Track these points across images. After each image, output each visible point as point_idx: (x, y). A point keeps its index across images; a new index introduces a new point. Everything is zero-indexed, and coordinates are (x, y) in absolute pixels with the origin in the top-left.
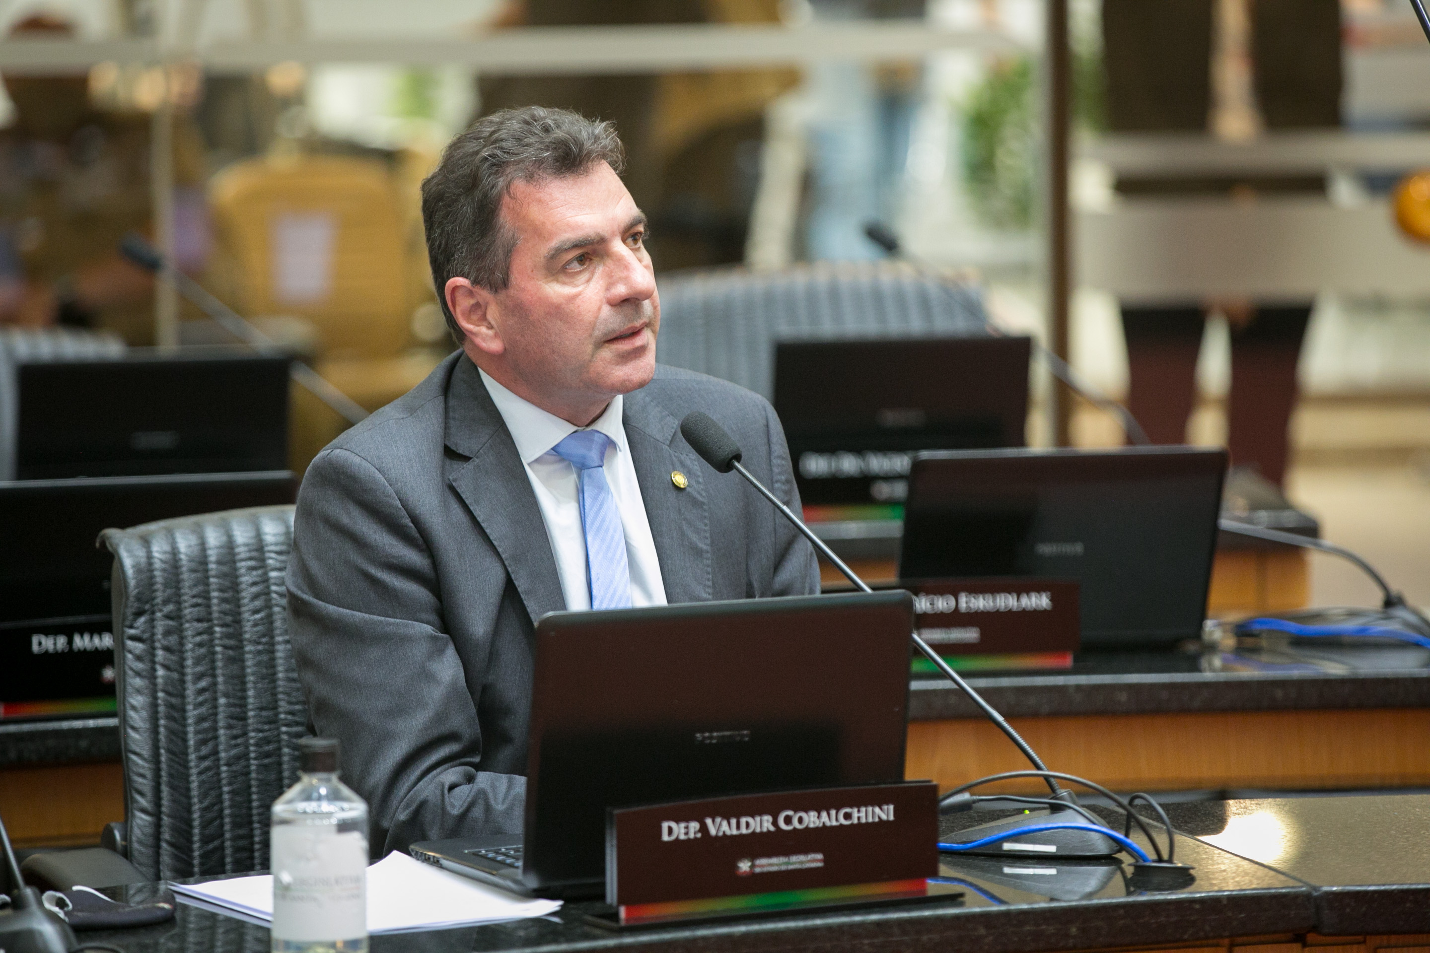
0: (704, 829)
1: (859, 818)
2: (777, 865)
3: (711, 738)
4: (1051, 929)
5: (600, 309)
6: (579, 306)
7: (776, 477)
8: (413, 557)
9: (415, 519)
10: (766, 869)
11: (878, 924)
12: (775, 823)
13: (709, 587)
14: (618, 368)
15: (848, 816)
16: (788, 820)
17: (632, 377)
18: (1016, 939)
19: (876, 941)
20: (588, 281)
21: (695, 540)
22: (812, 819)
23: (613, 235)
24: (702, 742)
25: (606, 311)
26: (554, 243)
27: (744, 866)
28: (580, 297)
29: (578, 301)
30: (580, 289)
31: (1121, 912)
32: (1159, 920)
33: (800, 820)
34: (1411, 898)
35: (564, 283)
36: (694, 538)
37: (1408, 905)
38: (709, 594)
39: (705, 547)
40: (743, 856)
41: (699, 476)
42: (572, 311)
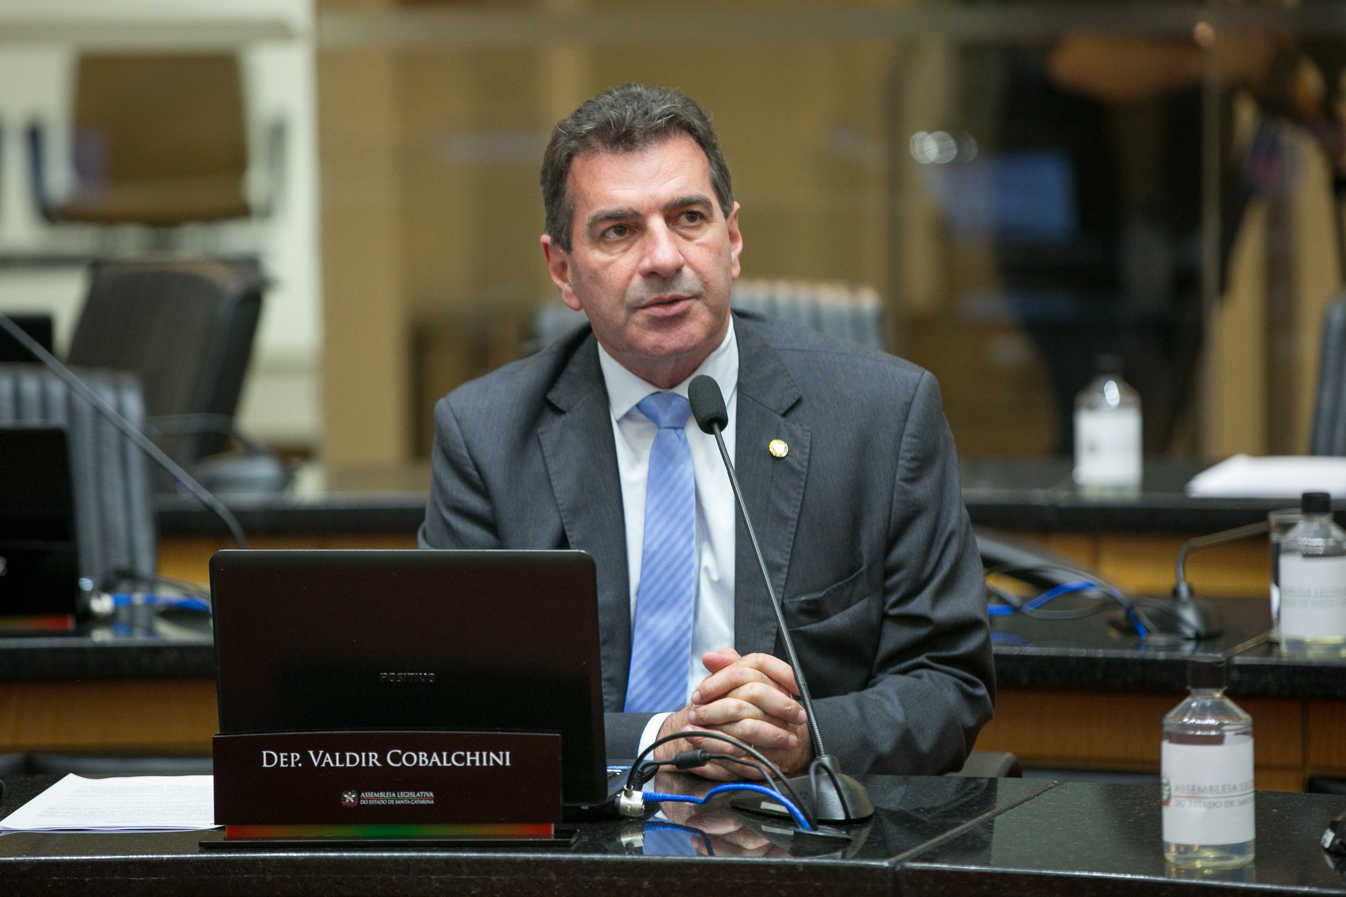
0: (306, 759)
1: (473, 762)
2: (383, 799)
3: (396, 677)
4: (622, 881)
5: (630, 278)
6: (610, 273)
7: (902, 454)
8: (475, 502)
9: (477, 468)
10: (371, 802)
11: (447, 861)
12: (382, 759)
13: (787, 553)
14: (650, 333)
15: (459, 759)
16: (396, 758)
17: (663, 344)
18: (586, 887)
19: (443, 877)
20: (625, 251)
21: (782, 507)
22: (422, 759)
23: (651, 211)
24: (386, 680)
25: (637, 280)
26: (593, 212)
27: (350, 798)
28: (613, 265)
29: (611, 269)
30: (614, 257)
31: (695, 870)
32: (734, 882)
33: (410, 759)
34: (988, 881)
35: (604, 251)
36: (782, 506)
37: (985, 888)
38: (786, 560)
39: (791, 515)
40: (348, 789)
41: (806, 447)
42: (605, 277)
